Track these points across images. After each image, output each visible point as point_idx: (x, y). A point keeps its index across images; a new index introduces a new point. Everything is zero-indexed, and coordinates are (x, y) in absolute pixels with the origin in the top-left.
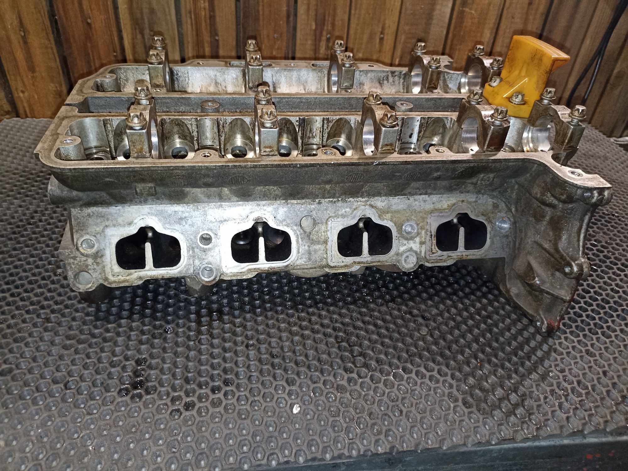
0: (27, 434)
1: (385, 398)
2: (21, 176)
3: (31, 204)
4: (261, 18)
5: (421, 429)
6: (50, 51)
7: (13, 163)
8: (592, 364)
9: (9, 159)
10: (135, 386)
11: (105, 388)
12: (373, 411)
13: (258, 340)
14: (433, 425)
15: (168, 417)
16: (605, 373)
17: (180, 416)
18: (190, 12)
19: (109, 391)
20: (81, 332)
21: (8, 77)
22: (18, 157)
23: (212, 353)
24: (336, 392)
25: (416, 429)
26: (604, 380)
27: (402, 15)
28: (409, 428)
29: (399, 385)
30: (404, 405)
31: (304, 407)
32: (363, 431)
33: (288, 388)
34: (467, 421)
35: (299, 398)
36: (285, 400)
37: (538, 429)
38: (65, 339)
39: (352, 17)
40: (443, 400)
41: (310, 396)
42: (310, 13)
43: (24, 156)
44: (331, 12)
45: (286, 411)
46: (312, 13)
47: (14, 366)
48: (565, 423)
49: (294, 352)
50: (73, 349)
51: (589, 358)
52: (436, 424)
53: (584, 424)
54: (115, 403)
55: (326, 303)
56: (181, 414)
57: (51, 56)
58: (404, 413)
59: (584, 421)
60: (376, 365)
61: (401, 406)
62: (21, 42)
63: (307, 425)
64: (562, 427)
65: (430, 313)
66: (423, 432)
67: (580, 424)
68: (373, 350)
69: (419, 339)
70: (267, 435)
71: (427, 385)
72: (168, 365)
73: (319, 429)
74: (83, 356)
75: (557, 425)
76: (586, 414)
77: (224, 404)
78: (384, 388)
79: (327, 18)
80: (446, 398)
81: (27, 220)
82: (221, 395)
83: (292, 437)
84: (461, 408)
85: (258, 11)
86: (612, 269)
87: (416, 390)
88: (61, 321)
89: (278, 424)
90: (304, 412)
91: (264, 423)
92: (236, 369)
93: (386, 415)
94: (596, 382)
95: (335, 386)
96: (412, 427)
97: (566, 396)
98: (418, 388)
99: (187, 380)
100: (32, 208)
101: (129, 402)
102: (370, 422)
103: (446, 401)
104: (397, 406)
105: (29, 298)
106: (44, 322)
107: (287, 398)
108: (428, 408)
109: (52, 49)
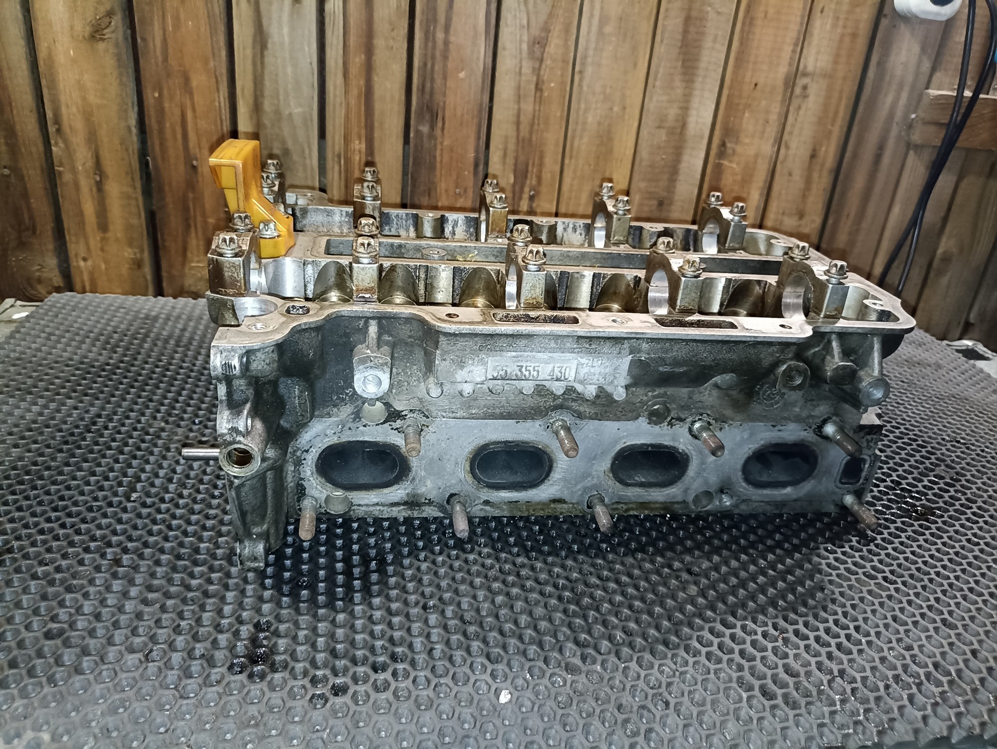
0: (86, 724)
1: (641, 684)
2: (78, 369)
3: (92, 405)
4: (438, 165)
5: (699, 729)
6: (133, 202)
7: (65, 351)
8: (954, 639)
9: (59, 346)
10: (253, 660)
11: (208, 661)
12: (624, 702)
13: (440, 599)
14: (718, 725)
15: (306, 704)
16: (974, 653)
17: (325, 704)
18: (339, 156)
19: (214, 666)
20: (170, 581)
21: (67, 238)
22: (74, 343)
23: (371, 616)
24: (564, 674)
25: (691, 729)
26: (974, 663)
27: (636, 167)
28: (681, 727)
29: (660, 665)
30: (670, 694)
31: (516, 694)
32: (611, 730)
33: (490, 667)
34: (771, 718)
35: (509, 681)
36: (487, 683)
37: (880, 733)
38: (144, 590)
39: (566, 168)
40: (729, 688)
41: (525, 679)
42: (508, 161)
43: (83, 342)
44: (536, 161)
45: (489, 700)
46: (510, 161)
47: (66, 626)
48: (921, 725)
49: (497, 617)
50: (158, 605)
51: (947, 630)
52: (722, 723)
53: (951, 728)
54: (224, 683)
55: (540, 552)
56: (326, 701)
57: (134, 210)
58: (672, 706)
59: (949, 723)
60: (624, 636)
61: (666, 694)
62: (94, 189)
63: (523, 720)
64: (916, 731)
65: (700, 567)
66: (704, 733)
67: (944, 728)
68: (616, 616)
69: (685, 601)
70: (461, 733)
71: (704, 665)
72: (306, 632)
73: (542, 726)
74: (173, 615)
75: (909, 727)
76: (952, 712)
77: (392, 688)
78: (638, 668)
79: (530, 168)
80: (734, 685)
81: (87, 426)
82: (387, 675)
83: (500, 737)
84: (759, 700)
85: (435, 157)
86: (965, 513)
87: (685, 672)
88: (138, 565)
89: (479, 717)
90: (516, 702)
91: (456, 715)
92: (409, 639)
93: (643, 707)
94: (962, 665)
95: (563, 664)
96: (685, 726)
97: (919, 685)
98: (690, 668)
99: (334, 653)
100: (93, 410)
101: (245, 681)
102: (621, 717)
103: (735, 689)
104: (661, 695)
105: (88, 531)
106: (111, 566)
107: (490, 680)
108: (709, 699)
109: (136, 199)
